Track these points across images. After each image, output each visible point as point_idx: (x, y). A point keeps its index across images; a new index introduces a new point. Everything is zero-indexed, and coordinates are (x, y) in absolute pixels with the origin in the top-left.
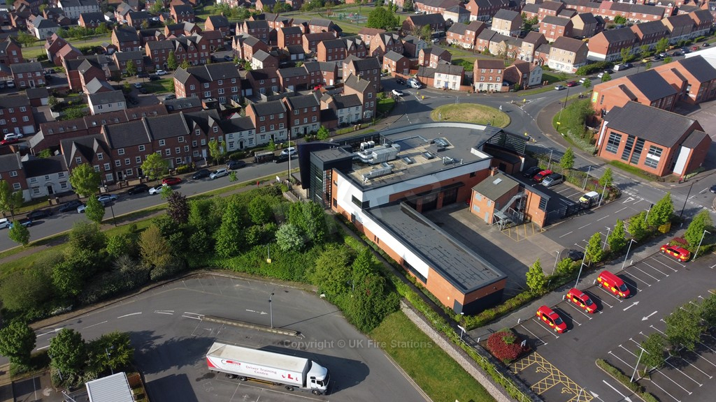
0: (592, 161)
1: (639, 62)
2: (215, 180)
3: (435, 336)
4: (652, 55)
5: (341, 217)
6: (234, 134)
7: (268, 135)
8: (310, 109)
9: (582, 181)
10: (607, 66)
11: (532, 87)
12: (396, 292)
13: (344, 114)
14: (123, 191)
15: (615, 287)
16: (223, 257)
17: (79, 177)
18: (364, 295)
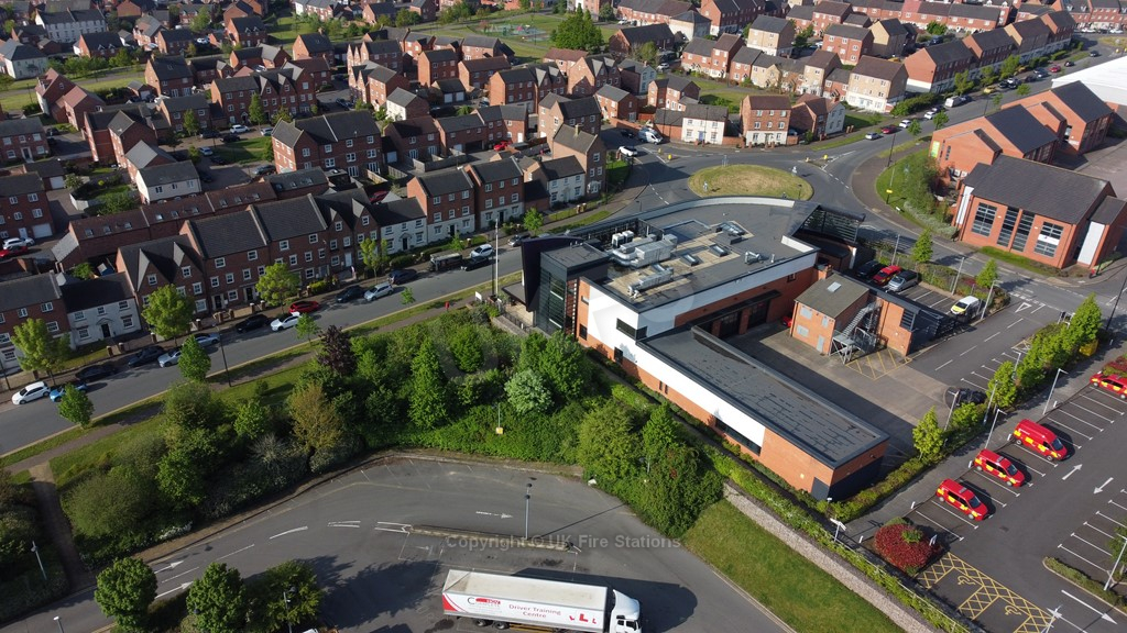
0: (952, 249)
1: (979, 93)
2: (375, 302)
3: (791, 538)
4: (996, 81)
5: (597, 354)
6: (394, 227)
7: (446, 226)
8: (508, 181)
9: (948, 281)
10: (935, 101)
11: (831, 136)
12: (714, 469)
13: (558, 188)
14: (226, 327)
15: (1045, 444)
16: (423, 429)
17: (161, 308)
18: (667, 478)
